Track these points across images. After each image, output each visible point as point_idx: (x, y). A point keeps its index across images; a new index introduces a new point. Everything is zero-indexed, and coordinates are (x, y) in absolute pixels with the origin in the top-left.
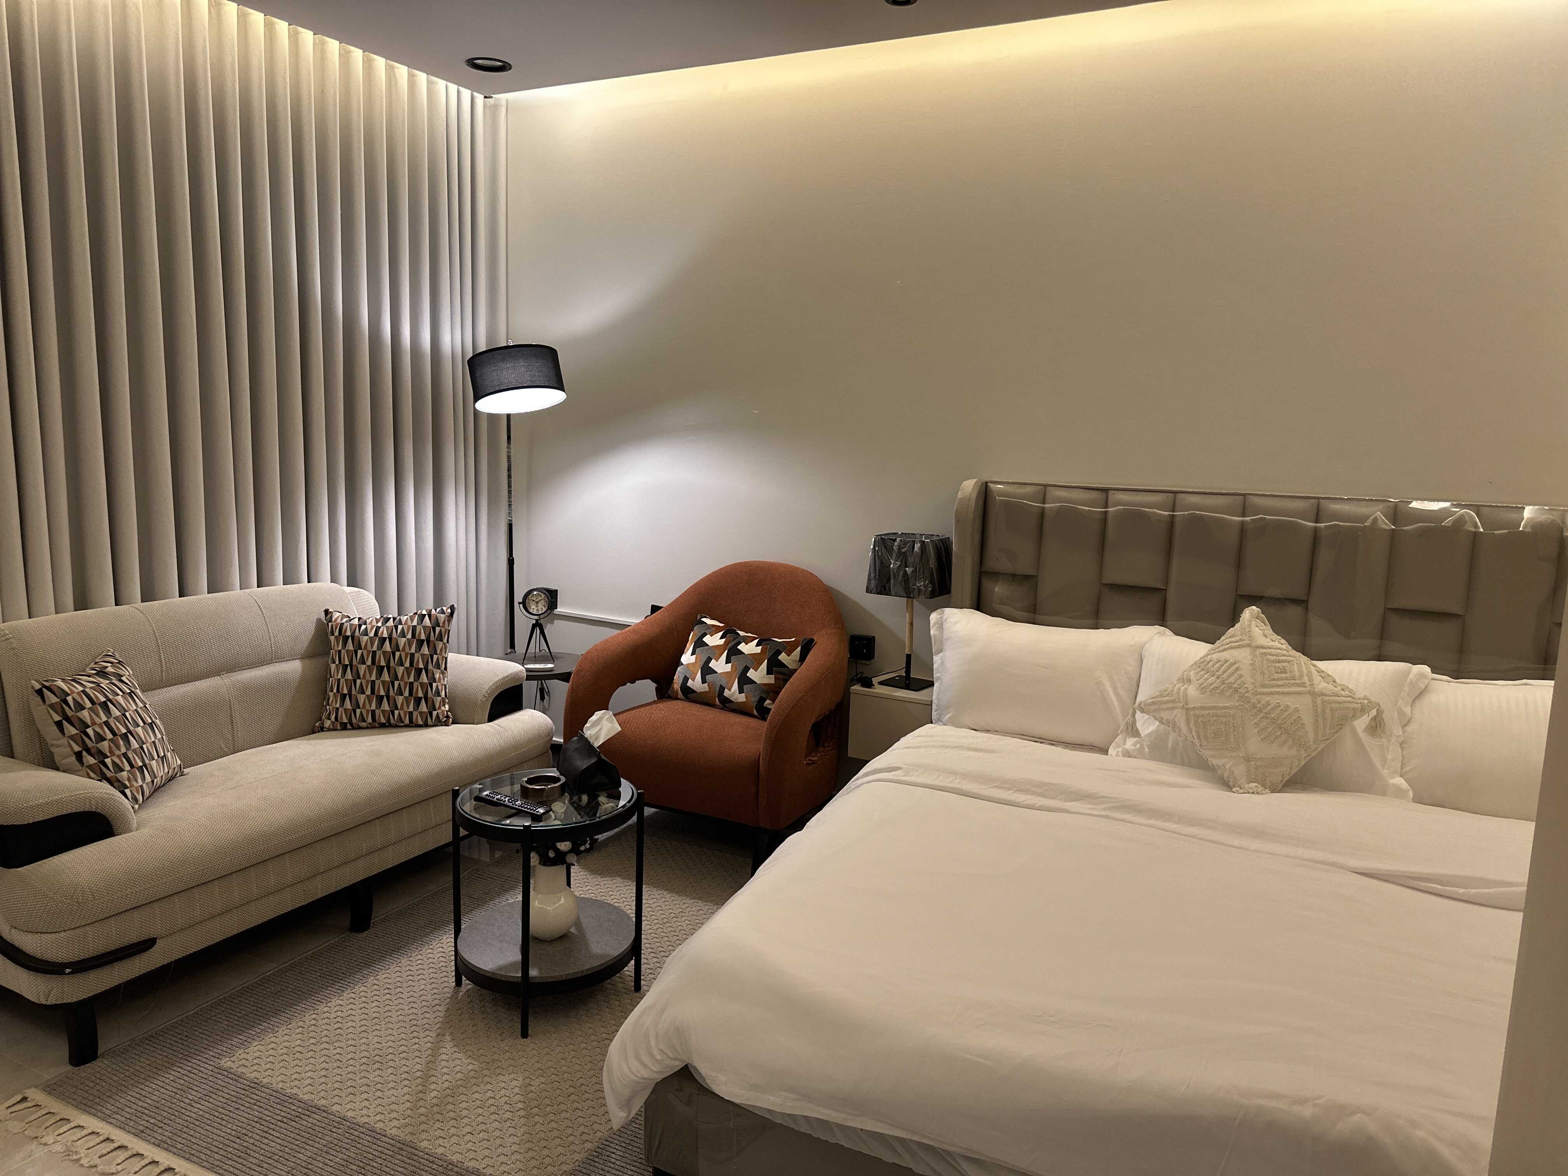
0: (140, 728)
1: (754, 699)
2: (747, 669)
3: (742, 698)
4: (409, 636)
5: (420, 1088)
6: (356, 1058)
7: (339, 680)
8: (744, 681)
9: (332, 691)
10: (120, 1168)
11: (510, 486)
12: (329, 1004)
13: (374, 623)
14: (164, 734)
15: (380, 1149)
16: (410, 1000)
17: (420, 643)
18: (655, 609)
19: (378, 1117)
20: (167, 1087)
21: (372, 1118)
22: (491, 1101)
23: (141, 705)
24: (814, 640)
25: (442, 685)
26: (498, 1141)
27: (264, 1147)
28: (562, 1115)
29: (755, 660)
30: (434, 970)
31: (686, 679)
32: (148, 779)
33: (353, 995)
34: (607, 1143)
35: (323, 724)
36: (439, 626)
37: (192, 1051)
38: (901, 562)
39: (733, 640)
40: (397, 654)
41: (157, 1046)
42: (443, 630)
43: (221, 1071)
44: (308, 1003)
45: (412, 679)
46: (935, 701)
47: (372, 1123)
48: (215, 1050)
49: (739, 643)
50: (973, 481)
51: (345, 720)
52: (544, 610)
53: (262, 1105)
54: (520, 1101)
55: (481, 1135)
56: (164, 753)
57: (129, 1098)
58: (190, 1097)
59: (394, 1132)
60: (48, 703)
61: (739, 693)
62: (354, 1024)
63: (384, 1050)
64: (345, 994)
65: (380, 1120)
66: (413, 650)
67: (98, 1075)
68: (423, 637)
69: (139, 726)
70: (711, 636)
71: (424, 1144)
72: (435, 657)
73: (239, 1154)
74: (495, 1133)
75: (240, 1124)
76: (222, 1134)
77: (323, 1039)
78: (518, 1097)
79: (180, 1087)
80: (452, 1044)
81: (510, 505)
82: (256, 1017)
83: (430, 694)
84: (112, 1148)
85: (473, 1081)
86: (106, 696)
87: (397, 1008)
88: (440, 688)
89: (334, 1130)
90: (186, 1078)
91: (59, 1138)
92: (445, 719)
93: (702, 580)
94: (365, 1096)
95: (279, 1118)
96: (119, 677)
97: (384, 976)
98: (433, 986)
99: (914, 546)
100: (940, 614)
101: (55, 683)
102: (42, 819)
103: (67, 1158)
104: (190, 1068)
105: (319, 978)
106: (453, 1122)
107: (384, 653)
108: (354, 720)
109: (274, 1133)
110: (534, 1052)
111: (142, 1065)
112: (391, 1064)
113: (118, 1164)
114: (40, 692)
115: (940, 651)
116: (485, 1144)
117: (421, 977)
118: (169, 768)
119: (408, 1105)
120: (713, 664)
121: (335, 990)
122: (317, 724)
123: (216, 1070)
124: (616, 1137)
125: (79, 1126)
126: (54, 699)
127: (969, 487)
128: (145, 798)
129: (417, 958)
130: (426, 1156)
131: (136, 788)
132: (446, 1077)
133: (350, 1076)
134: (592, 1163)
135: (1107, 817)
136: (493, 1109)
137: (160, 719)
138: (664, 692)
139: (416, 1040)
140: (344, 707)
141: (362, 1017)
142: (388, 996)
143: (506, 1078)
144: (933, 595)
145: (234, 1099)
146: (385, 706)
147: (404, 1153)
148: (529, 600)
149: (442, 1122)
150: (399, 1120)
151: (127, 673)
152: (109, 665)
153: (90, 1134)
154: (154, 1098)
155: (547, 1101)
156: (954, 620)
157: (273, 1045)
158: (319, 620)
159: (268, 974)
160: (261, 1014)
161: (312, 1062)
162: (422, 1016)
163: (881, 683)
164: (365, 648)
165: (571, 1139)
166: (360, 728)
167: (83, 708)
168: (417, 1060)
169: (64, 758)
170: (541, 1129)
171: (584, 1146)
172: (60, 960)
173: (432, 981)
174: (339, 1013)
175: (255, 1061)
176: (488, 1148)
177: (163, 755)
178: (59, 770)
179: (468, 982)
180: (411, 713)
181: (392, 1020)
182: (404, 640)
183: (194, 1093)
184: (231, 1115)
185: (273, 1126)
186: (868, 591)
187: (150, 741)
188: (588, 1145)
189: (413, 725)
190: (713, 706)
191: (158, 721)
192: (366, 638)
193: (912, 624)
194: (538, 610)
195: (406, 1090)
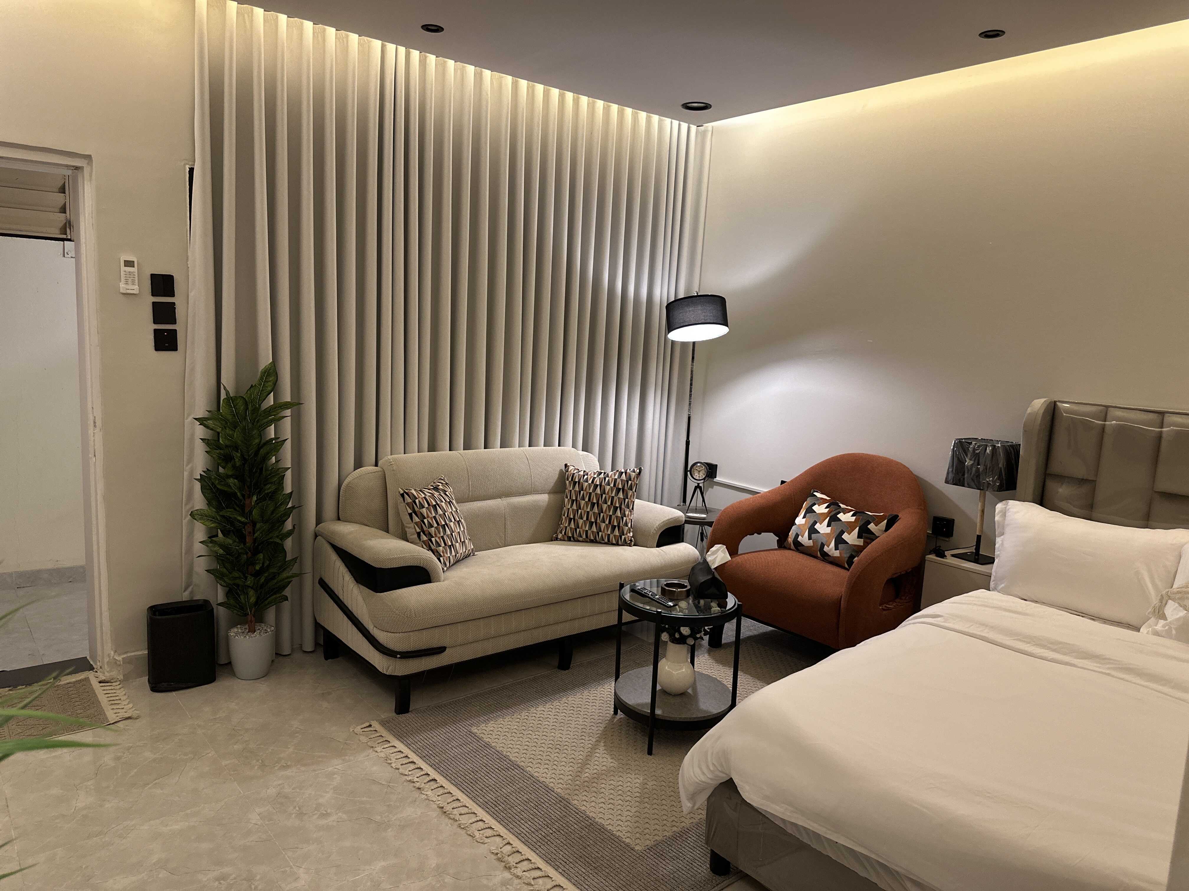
0: (452, 523)
1: (846, 556)
2: (842, 532)
3: (837, 554)
4: (612, 485)
5: (579, 769)
6: (546, 743)
7: (569, 509)
8: (839, 541)
9: (564, 516)
10: (410, 773)
11: (691, 391)
12: (537, 709)
13: (592, 475)
14: (466, 528)
15: (549, 798)
16: (585, 716)
17: (618, 490)
18: (783, 482)
19: (552, 780)
20: (441, 736)
21: (548, 779)
22: (620, 788)
23: (454, 509)
24: (898, 516)
25: (629, 519)
26: (619, 812)
27: (485, 780)
28: (662, 807)
29: (850, 527)
30: (602, 702)
31: (797, 536)
32: (453, 554)
33: (552, 707)
34: (687, 830)
35: (557, 536)
36: (631, 481)
37: (458, 719)
38: (974, 461)
39: (834, 511)
40: (604, 496)
41: (440, 712)
42: (633, 483)
43: (471, 734)
44: (525, 706)
45: (611, 513)
46: (993, 574)
47: (548, 783)
48: (470, 721)
49: (839, 513)
50: (1042, 400)
51: (570, 535)
52: (704, 477)
53: (489, 758)
54: (638, 792)
55: (610, 805)
56: (464, 540)
57: (421, 737)
58: (452, 744)
59: (559, 790)
60: (406, 502)
61: (835, 550)
62: (549, 723)
63: (563, 743)
64: (547, 705)
65: (552, 782)
66: (613, 495)
67: (408, 721)
68: (620, 486)
69: (452, 521)
70: (819, 506)
71: (575, 802)
72: (627, 500)
73: (472, 781)
74: (618, 807)
75: (476, 765)
76: (465, 768)
77: (530, 728)
78: (637, 790)
79: (448, 737)
80: (604, 748)
81: (690, 404)
82: (495, 707)
83: (621, 524)
84: (408, 761)
85: (612, 773)
86: (436, 502)
87: (576, 720)
88: (628, 521)
89: (525, 781)
90: (452, 733)
91: (384, 750)
92: (629, 542)
93: (818, 464)
94: (546, 766)
95: (496, 766)
96: (445, 492)
97: (572, 699)
98: (600, 711)
99: (986, 449)
100: (1004, 505)
101: (411, 491)
102: (395, 567)
103: (386, 761)
104: (454, 728)
105: (534, 692)
106: (594, 794)
107: (596, 494)
108: (575, 536)
109: (493, 775)
110: (654, 765)
111: (430, 721)
112: (565, 751)
113: (410, 771)
114: (402, 495)
115: (1003, 534)
116: (611, 811)
117: (594, 704)
118: (466, 549)
119: (570, 777)
120: (817, 526)
121: (542, 701)
122: (554, 536)
123: (468, 733)
124: (694, 828)
125: (394, 746)
126: (409, 500)
127: (1038, 404)
128: (451, 565)
129: (594, 692)
130: (574, 809)
131: (446, 557)
132: (596, 767)
133: (541, 753)
134: (675, 840)
135: (1108, 674)
136: (620, 792)
137: (465, 520)
138: (782, 544)
139: (583, 741)
140: (570, 526)
141: (555, 720)
142: (572, 711)
143: (633, 776)
144: (1000, 489)
145: (475, 751)
146: (594, 529)
147: (562, 804)
148: (694, 469)
149: (588, 792)
150: (563, 785)
151: (449, 490)
152: (440, 484)
153: (399, 751)
154: (433, 740)
155: (655, 796)
156: (1015, 510)
157: (501, 725)
158: (561, 470)
159: (507, 684)
160: (498, 706)
161: (521, 740)
162: (590, 728)
163: (953, 556)
164: (586, 490)
165: (665, 822)
166: (579, 541)
167: (423, 507)
168: (582, 753)
169: (411, 535)
170: (647, 812)
171: (672, 828)
172: (396, 650)
173: (600, 708)
174: (542, 715)
175: (490, 732)
176: (612, 814)
177: (463, 540)
178: (408, 542)
179: (621, 713)
180: (609, 535)
181: (571, 726)
182: (608, 487)
183: (455, 742)
184: (471, 759)
185: (492, 771)
186: (947, 482)
187: (457, 531)
188: (675, 829)
189: (609, 543)
190: (816, 557)
191: (463, 520)
192: (587, 484)
193: (983, 511)
194: (699, 477)
195: (571, 768)
